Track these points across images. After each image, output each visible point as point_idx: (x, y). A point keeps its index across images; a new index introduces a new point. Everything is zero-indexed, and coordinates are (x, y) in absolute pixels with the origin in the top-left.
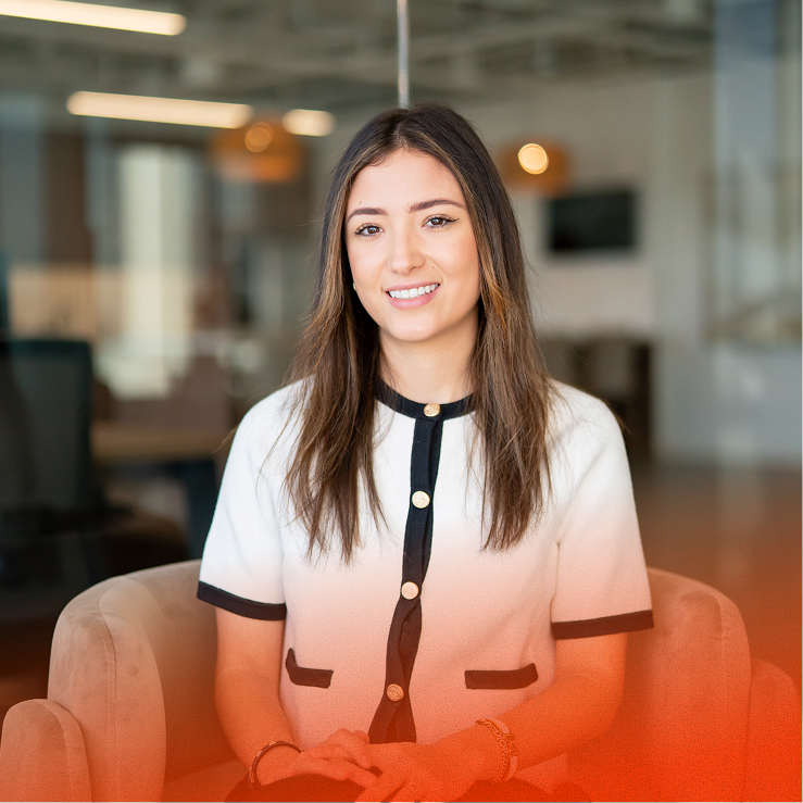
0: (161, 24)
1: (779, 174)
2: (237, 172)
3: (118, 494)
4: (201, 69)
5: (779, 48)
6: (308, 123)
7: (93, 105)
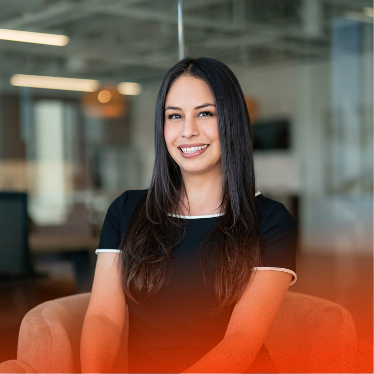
0: (57, 40)
1: (361, 111)
2: (94, 113)
3: (41, 268)
4: (76, 63)
5: (360, 49)
6: (129, 89)
7: (23, 81)
